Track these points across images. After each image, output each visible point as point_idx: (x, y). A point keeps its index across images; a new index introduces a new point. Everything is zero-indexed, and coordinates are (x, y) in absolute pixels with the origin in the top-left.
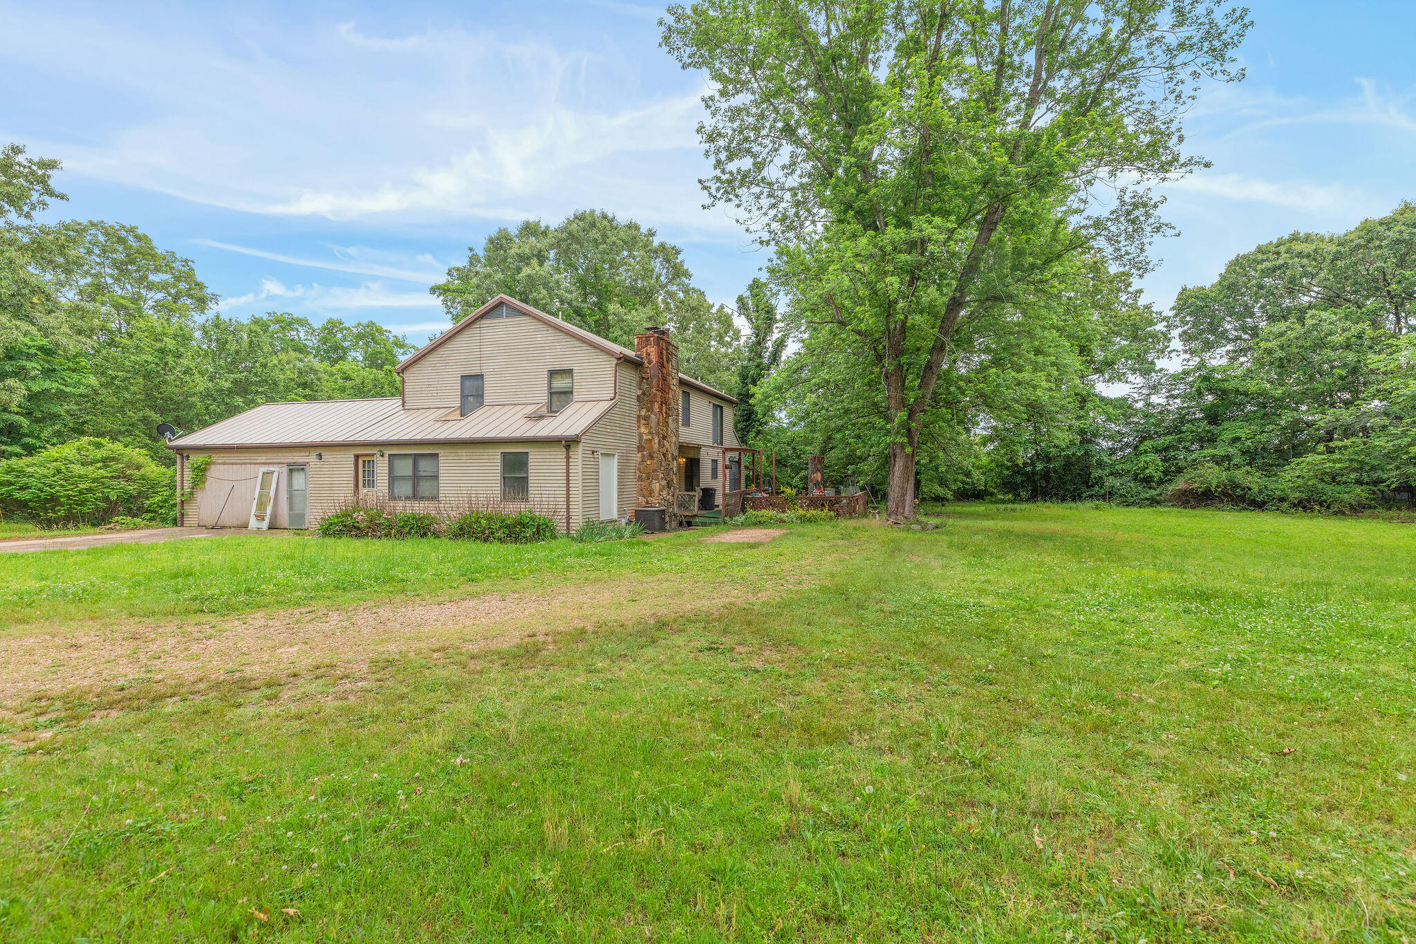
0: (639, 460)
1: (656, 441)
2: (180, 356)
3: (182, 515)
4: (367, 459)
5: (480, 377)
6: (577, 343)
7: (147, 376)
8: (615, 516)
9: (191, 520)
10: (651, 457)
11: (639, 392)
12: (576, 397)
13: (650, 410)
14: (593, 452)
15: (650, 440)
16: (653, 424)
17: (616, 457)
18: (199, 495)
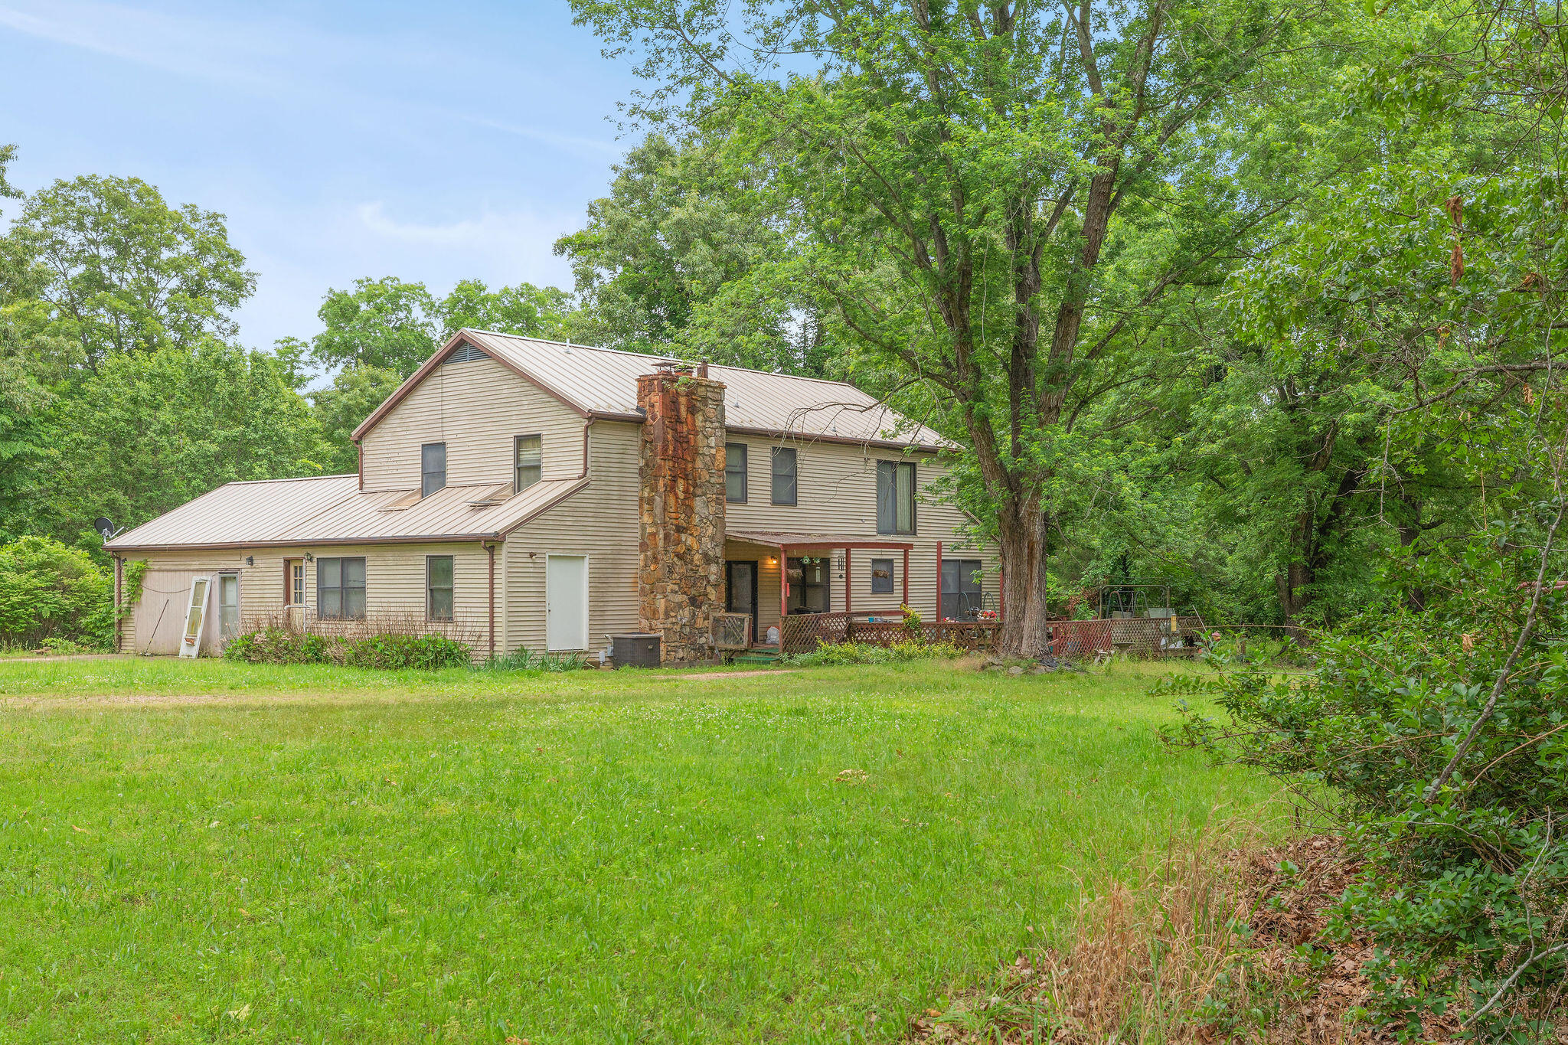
0: (642, 563)
1: (661, 536)
2: (157, 408)
3: (120, 638)
4: (298, 564)
5: (441, 446)
6: (545, 397)
7: (116, 441)
8: (585, 647)
9: (128, 646)
10: (655, 560)
11: (642, 463)
12: (545, 474)
13: (654, 488)
14: (532, 555)
15: (654, 535)
16: (658, 510)
17: (587, 560)
18: (136, 612)
